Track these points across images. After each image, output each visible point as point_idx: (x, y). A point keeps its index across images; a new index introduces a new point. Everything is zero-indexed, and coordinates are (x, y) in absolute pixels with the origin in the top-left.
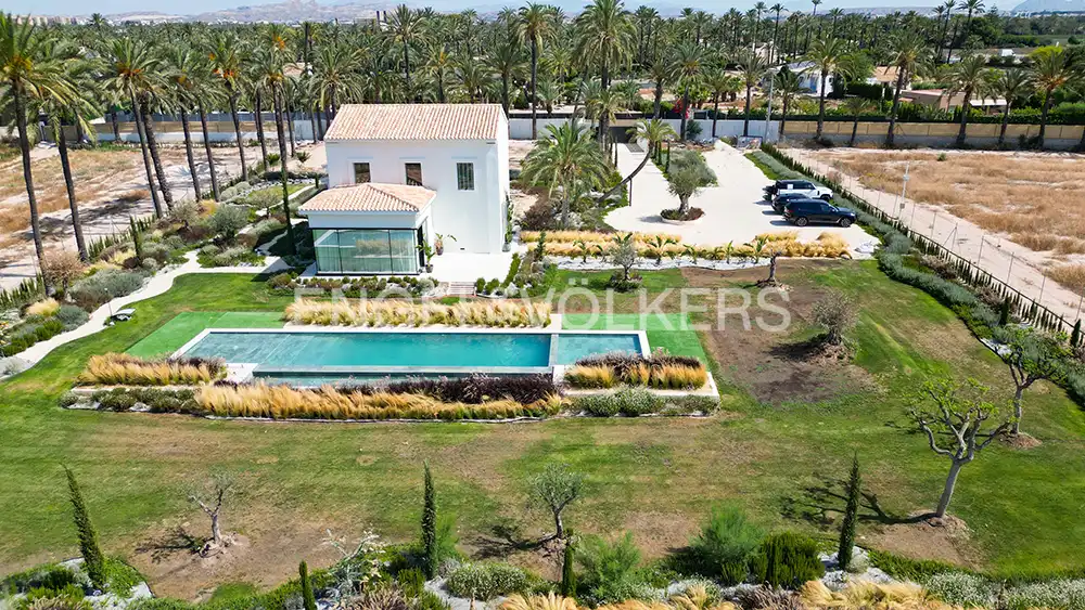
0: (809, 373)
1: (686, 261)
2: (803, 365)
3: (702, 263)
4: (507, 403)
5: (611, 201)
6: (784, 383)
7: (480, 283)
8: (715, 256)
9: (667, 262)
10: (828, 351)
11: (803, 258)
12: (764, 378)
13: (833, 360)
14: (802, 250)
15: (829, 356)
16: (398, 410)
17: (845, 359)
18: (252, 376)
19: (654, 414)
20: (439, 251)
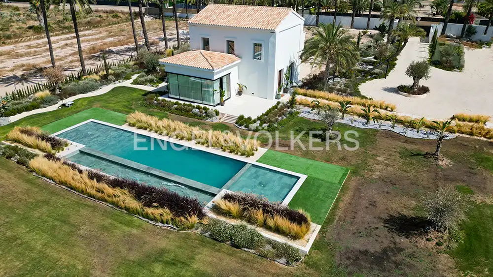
0: (401, 250)
1: (387, 125)
2: (403, 241)
3: (399, 129)
4: (166, 213)
5: (374, 74)
6: (373, 254)
7: (241, 118)
8: (411, 125)
9: (373, 125)
10: (431, 236)
11: (482, 138)
12: (359, 244)
13: (431, 245)
14: (483, 133)
15: (428, 240)
16: (106, 198)
17: (443, 247)
18: (79, 152)
19: (252, 251)
20: (240, 93)
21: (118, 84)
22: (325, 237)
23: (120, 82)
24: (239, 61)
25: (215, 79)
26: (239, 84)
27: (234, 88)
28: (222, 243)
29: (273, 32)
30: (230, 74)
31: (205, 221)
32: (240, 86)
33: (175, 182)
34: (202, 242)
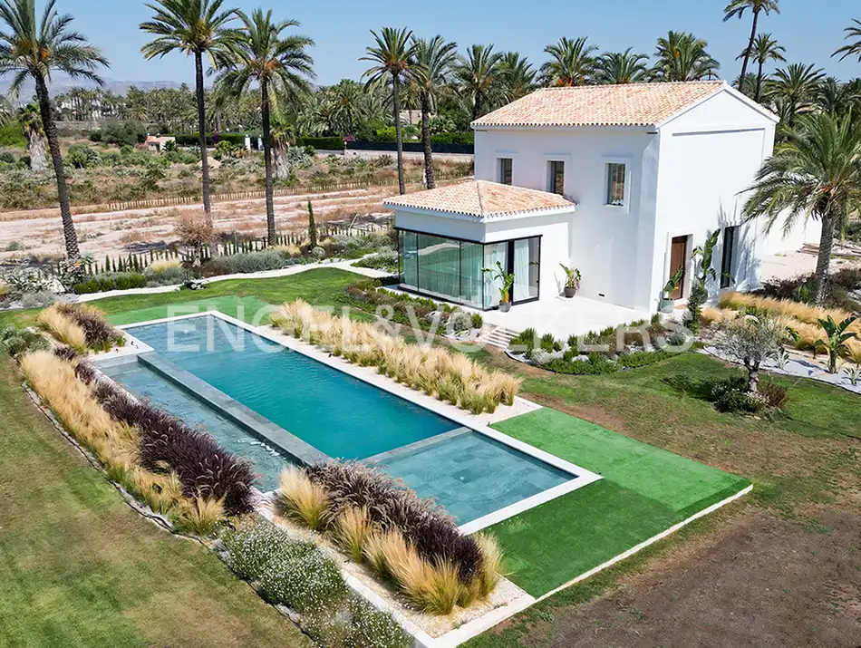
18: (136, 360)
19: (295, 616)
20: (569, 292)
21: (326, 264)
22: (527, 631)
23: (332, 261)
24: (572, 209)
25: (487, 241)
26: (566, 269)
27: (552, 277)
28: (242, 582)
29: (651, 132)
30: (540, 236)
31: (242, 523)
32: (568, 272)
33: (261, 438)
34: (202, 568)
